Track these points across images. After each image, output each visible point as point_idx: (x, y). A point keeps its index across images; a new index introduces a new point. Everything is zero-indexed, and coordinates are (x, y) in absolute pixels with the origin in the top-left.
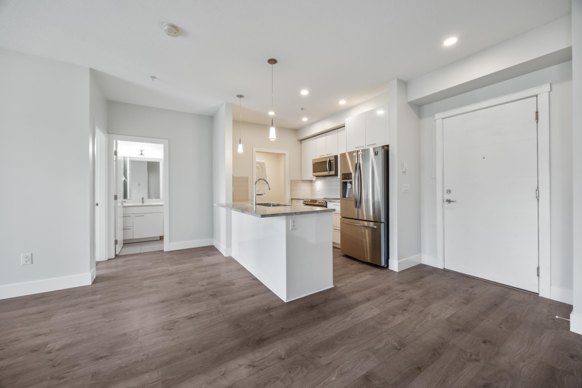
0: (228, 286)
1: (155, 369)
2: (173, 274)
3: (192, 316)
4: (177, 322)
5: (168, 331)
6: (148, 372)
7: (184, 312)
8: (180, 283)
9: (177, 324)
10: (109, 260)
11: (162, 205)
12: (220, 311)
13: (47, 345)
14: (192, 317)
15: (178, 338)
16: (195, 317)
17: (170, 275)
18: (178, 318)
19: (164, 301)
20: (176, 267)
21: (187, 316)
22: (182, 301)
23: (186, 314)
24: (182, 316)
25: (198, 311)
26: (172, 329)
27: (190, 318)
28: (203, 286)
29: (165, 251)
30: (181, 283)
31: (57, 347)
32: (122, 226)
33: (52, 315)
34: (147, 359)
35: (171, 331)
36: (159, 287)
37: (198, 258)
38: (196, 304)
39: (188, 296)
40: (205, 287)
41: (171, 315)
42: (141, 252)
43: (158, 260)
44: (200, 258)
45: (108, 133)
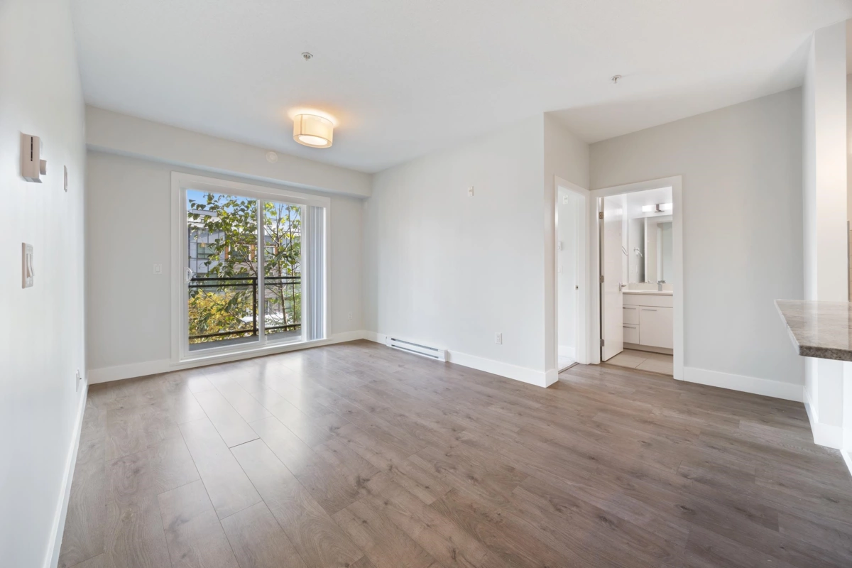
0: (750, 516)
1: (489, 547)
2: (651, 423)
3: (608, 517)
4: (577, 506)
5: (552, 509)
6: (479, 541)
7: (602, 499)
8: (646, 445)
9: (574, 509)
10: (590, 364)
11: (671, 295)
12: (668, 555)
13: (463, 430)
14: (605, 520)
15: (553, 532)
16: (611, 522)
17: (645, 422)
18: (585, 502)
19: (593, 459)
20: (667, 413)
21: (600, 509)
22: (618, 479)
23: (600, 505)
24: (594, 504)
25: (626, 516)
26: (559, 510)
27: (602, 517)
28: (685, 476)
29: (675, 378)
30: (649, 445)
31: (465, 438)
32: (622, 322)
33: (492, 404)
34: (497, 523)
35: (557, 513)
36: (608, 432)
37: (731, 416)
38: (634, 501)
39: (638, 477)
40: (688, 482)
41: (581, 489)
42: (638, 368)
43: (650, 388)
44: (736, 417)
45: (590, 190)
